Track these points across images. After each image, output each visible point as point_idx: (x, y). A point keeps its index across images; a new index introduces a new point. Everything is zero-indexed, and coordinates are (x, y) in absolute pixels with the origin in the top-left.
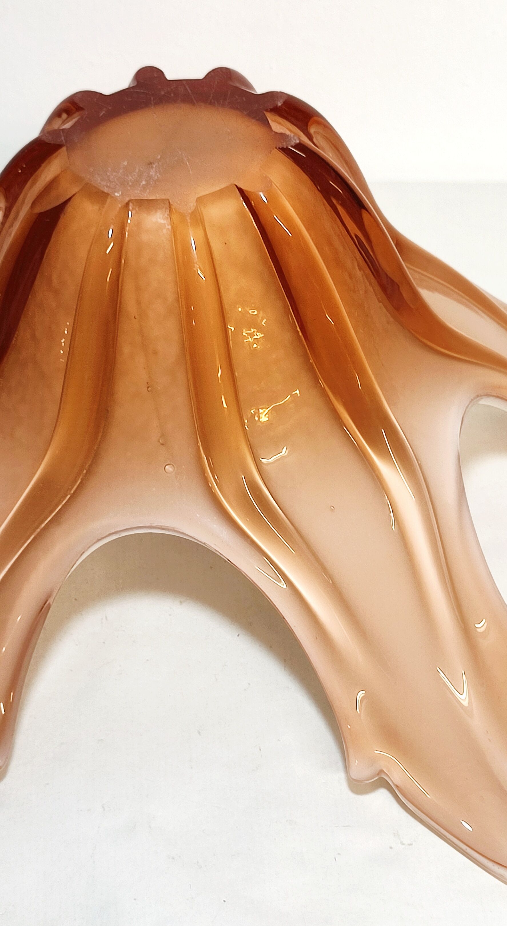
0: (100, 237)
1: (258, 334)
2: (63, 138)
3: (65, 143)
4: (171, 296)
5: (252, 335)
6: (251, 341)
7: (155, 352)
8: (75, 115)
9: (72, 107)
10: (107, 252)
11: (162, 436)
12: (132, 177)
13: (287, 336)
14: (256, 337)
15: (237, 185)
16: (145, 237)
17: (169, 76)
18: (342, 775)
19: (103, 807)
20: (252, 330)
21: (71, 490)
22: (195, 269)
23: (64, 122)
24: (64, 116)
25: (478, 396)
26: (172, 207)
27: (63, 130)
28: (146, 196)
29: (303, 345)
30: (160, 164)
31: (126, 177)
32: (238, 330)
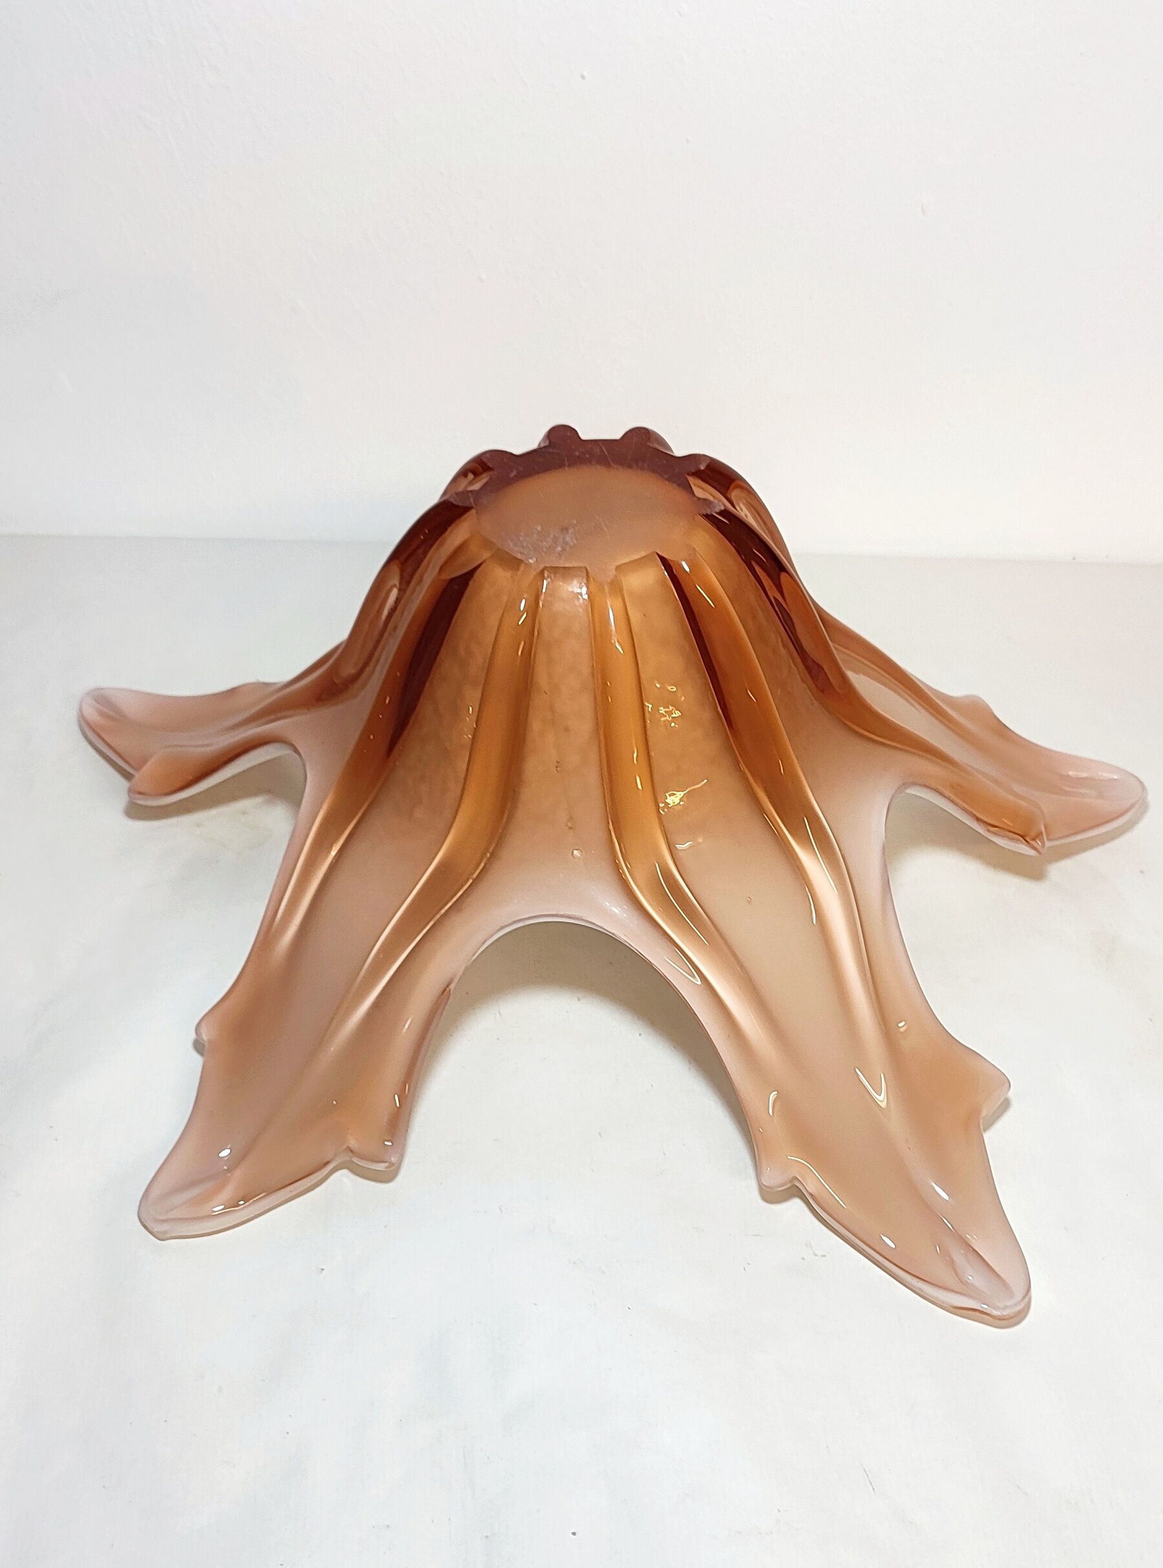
0: (513, 605)
1: (676, 712)
2: (472, 501)
3: (474, 506)
4: (586, 671)
5: (670, 713)
6: (669, 719)
7: (567, 729)
8: (483, 476)
9: (478, 466)
10: (520, 623)
11: (571, 819)
12: (546, 542)
13: (707, 715)
14: (674, 715)
15: (659, 553)
16: (558, 606)
17: (584, 436)
18: (753, 1183)
19: (500, 1209)
20: (671, 708)
21: (472, 874)
22: (613, 642)
23: (471, 483)
24: (471, 476)
25: (905, 785)
26: (590, 575)
27: (471, 491)
28: (562, 564)
29: (724, 725)
30: (576, 530)
31: (540, 543)
32: (656, 709)
